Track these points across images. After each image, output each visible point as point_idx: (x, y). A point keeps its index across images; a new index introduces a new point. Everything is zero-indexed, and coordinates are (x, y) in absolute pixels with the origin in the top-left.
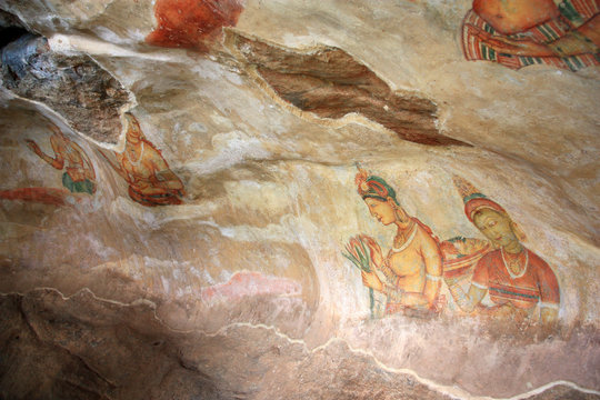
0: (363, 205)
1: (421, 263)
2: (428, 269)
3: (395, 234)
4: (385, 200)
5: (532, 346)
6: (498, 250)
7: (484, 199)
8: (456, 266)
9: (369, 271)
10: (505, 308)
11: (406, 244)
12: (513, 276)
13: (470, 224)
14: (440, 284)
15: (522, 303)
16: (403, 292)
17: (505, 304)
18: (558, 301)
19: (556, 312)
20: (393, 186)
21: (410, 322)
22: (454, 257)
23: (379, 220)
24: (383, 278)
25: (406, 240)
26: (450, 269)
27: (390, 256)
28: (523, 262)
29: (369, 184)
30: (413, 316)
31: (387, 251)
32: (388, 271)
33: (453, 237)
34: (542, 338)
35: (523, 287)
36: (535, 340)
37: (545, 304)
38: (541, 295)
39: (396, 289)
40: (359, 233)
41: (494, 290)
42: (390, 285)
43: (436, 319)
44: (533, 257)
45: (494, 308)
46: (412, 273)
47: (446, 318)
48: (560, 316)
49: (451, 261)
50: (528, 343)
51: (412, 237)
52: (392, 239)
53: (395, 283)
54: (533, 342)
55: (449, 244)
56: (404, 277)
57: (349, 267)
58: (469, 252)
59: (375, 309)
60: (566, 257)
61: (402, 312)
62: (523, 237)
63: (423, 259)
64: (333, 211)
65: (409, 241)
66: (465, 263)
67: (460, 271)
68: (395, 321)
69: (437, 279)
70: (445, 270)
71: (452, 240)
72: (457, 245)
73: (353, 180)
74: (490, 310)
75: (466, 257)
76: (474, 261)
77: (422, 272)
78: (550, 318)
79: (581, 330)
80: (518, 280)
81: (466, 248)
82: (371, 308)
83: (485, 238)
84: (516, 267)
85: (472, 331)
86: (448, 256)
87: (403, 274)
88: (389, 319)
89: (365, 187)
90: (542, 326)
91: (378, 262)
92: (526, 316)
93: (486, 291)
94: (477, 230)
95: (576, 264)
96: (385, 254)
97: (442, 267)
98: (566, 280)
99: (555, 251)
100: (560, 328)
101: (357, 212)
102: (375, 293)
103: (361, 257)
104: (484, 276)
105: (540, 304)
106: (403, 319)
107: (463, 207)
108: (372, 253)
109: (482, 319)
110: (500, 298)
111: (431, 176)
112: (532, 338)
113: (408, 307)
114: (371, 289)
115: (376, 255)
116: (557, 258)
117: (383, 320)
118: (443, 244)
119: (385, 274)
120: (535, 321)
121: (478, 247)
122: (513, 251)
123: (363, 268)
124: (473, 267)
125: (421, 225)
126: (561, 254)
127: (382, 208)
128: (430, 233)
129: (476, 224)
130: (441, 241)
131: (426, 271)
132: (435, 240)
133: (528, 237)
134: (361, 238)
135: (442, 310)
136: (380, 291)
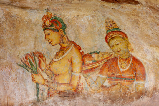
0: (42, 33)
1: (70, 67)
2: (74, 69)
3: (57, 51)
4: (58, 31)
5: (134, 102)
6: (116, 58)
8: (90, 67)
9: (36, 73)
10: (116, 86)
11: (63, 56)
12: (121, 70)
13: (106, 44)
14: (80, 77)
15: (126, 83)
16: (58, 83)
17: (117, 84)
18: (144, 79)
19: (144, 85)
20: (66, 23)
21: (64, 100)
22: (91, 62)
23: (50, 43)
24: (45, 76)
25: (63, 54)
26: (87, 69)
27: (51, 64)
28: (129, 62)
29: (52, 22)
30: (65, 96)
31: (50, 61)
32: (49, 72)
33: (92, 51)
34: (138, 98)
35: (126, 75)
36: (135, 99)
37: (138, 82)
38: (136, 78)
39: (54, 82)
40: (34, 51)
41: (110, 78)
42: (50, 80)
43: (78, 96)
44: (135, 59)
45: (110, 87)
46: (63, 72)
47: (84, 95)
48: (146, 86)
49: (88, 65)
50: (131, 101)
51: (67, 52)
52: (55, 53)
53: (53, 79)
54: (134, 100)
55: (89, 56)
56: (59, 75)
57: (21, 72)
58: (100, 59)
59: (40, 96)
60: (151, 59)
61: (58, 95)
62: (132, 50)
63: (72, 64)
64: (17, 37)
65: (65, 54)
66: (96, 65)
67: (92, 70)
68: (54, 101)
69: (78, 75)
70: (84, 69)
71: (91, 53)
72: (95, 56)
73: (41, 19)
74: (109, 88)
75: (98, 62)
76: (101, 64)
77: (70, 72)
78: (140, 88)
79: (156, 91)
80: (124, 72)
81: (98, 57)
82: (37, 95)
83: (111, 51)
84: (124, 65)
85: (100, 100)
86: (87, 61)
87: (58, 73)
88: (51, 100)
89: (48, 23)
90: (137, 93)
91: (43, 67)
92: (128, 89)
93: (106, 78)
94: (108, 47)
95: (156, 61)
96: (48, 63)
97: (82, 68)
98: (150, 70)
99: (146, 56)
100: (146, 92)
101: (36, 38)
102: (40, 86)
103: (32, 65)
104: (106, 71)
105: (135, 82)
106: (59, 99)
107: (105, 35)
108: (40, 62)
109: (104, 93)
110: (114, 82)
111: (92, 18)
112: (133, 99)
113: (61, 92)
114: (37, 84)
115: (43, 63)
116: (146, 60)
117: (46, 101)
118: (86, 55)
119: (47, 74)
120: (133, 91)
121: (106, 56)
122: (124, 57)
123: (32, 71)
124: (100, 67)
125: (76, 45)
126: (149, 57)
127: (54, 37)
128: (79, 49)
129: (109, 44)
130: (85, 54)
131: (72, 71)
132: (82, 53)
133: (134, 50)
134: (34, 54)
135: (81, 91)
136: (44, 84)
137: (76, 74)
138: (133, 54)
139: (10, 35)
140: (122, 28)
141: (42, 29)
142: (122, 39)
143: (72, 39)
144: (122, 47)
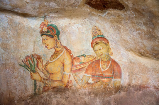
0: (40, 39)
1: (62, 67)
3: (52, 54)
4: (53, 37)
5: (113, 96)
6: (99, 60)
7: (102, 37)
8: (78, 68)
9: (35, 72)
10: (98, 83)
11: (57, 59)
12: (102, 70)
13: (91, 49)
14: (70, 76)
15: (106, 80)
16: (52, 80)
17: (98, 81)
18: (121, 78)
19: (120, 82)
20: (60, 30)
21: (57, 94)
22: (78, 63)
23: (46, 47)
24: (42, 75)
25: (57, 57)
26: (75, 69)
27: (47, 64)
28: (108, 64)
30: (57, 91)
31: (46, 62)
32: (45, 71)
33: (80, 54)
34: (116, 92)
36: (113, 93)
37: (115, 80)
39: (49, 79)
40: (33, 53)
41: (93, 76)
42: (46, 78)
43: (68, 91)
45: (93, 84)
46: (57, 72)
47: (73, 90)
48: (122, 83)
49: (77, 65)
50: (111, 95)
51: (60, 55)
52: (50, 56)
53: (48, 77)
54: (113, 94)
55: (77, 58)
56: (53, 74)
57: (22, 71)
58: (86, 61)
59: (37, 90)
60: (126, 61)
61: (52, 90)
62: (112, 54)
63: (63, 65)
65: (59, 57)
66: (83, 66)
67: (79, 70)
68: (48, 95)
69: (69, 74)
70: (73, 69)
71: (79, 56)
72: (82, 59)
73: (39, 26)
74: (92, 84)
75: (84, 63)
76: (87, 65)
77: (62, 71)
78: (118, 84)
79: (131, 87)
80: (104, 72)
81: (85, 59)
82: (35, 90)
83: (95, 55)
84: (105, 67)
85: (85, 94)
86: (76, 63)
87: (52, 72)
88: (46, 94)
90: (115, 88)
91: (41, 67)
92: (108, 85)
93: (90, 77)
94: (93, 52)
95: (130, 63)
96: (44, 64)
97: (71, 68)
98: (125, 70)
99: (122, 59)
100: (122, 87)
101: (35, 42)
102: (37, 82)
103: (31, 65)
104: (90, 71)
105: (113, 80)
106: (53, 93)
107: (91, 41)
108: (38, 63)
109: (89, 89)
110: (96, 79)
111: (81, 26)
112: (112, 93)
113: (55, 87)
114: (35, 81)
115: (40, 64)
116: (123, 62)
117: (42, 95)
118: (75, 58)
119: (43, 73)
120: (111, 86)
121: (91, 59)
122: (105, 60)
123: (31, 70)
124: (86, 68)
125: (67, 49)
126: (125, 60)
127: (50, 42)
128: (70, 53)
129: (94, 49)
130: (74, 57)
131: (64, 70)
132: (72, 56)
133: (114, 54)
134: (33, 56)
135: (71, 87)
136: (40, 81)
137: (67, 73)
138: (112, 57)
139: (13, 40)
140: (105, 35)
141: (40, 35)
142: (104, 44)
143: (64, 44)
144: (104, 51)
